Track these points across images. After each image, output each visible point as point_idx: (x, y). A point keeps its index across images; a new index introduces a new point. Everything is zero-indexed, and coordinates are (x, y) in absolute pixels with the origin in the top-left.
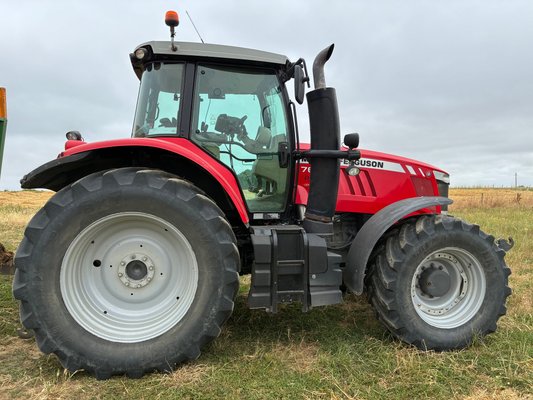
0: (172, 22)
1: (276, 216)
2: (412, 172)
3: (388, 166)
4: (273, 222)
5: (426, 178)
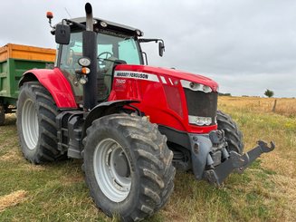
2: (164, 81)
3: (150, 77)
5: (174, 86)
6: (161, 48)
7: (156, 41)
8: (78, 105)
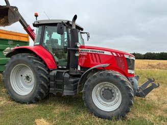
0: (36, 16)
1: (65, 67)
2: (115, 54)
3: (106, 53)
4: (65, 69)
5: (121, 57)
6: (88, 36)
7: (87, 33)
8: (58, 67)
